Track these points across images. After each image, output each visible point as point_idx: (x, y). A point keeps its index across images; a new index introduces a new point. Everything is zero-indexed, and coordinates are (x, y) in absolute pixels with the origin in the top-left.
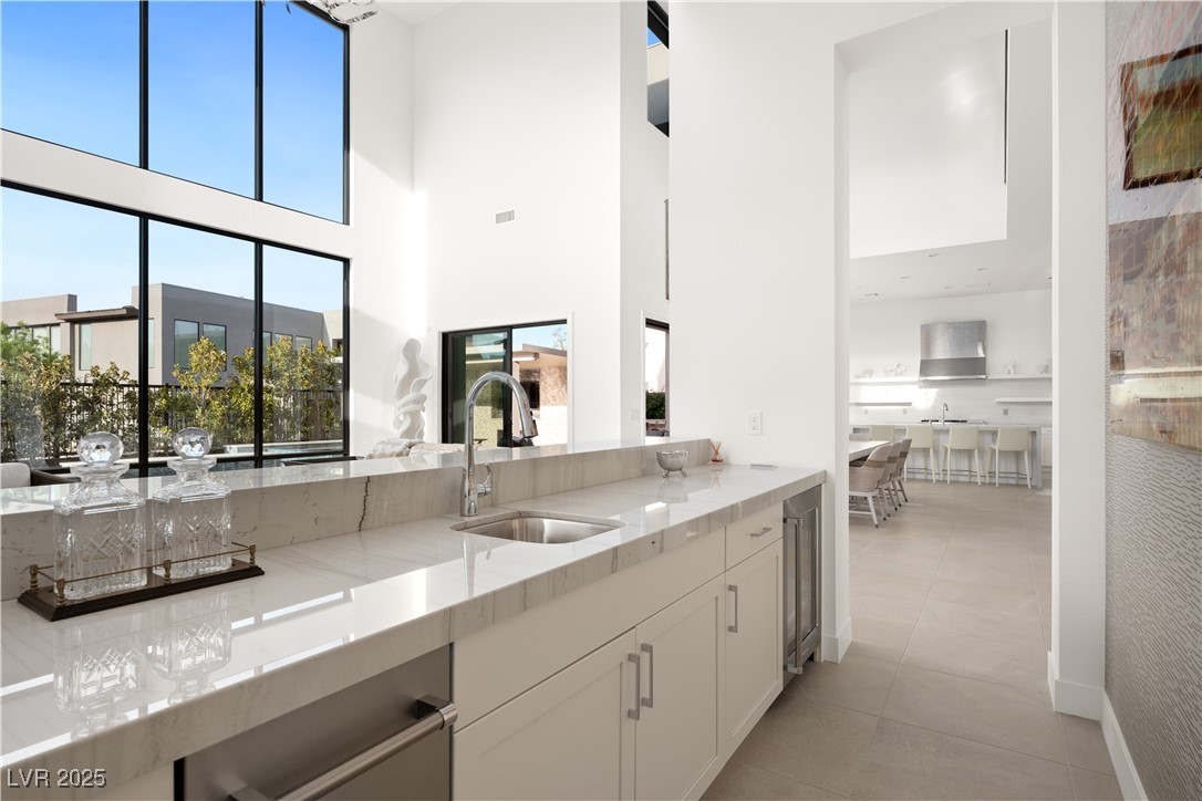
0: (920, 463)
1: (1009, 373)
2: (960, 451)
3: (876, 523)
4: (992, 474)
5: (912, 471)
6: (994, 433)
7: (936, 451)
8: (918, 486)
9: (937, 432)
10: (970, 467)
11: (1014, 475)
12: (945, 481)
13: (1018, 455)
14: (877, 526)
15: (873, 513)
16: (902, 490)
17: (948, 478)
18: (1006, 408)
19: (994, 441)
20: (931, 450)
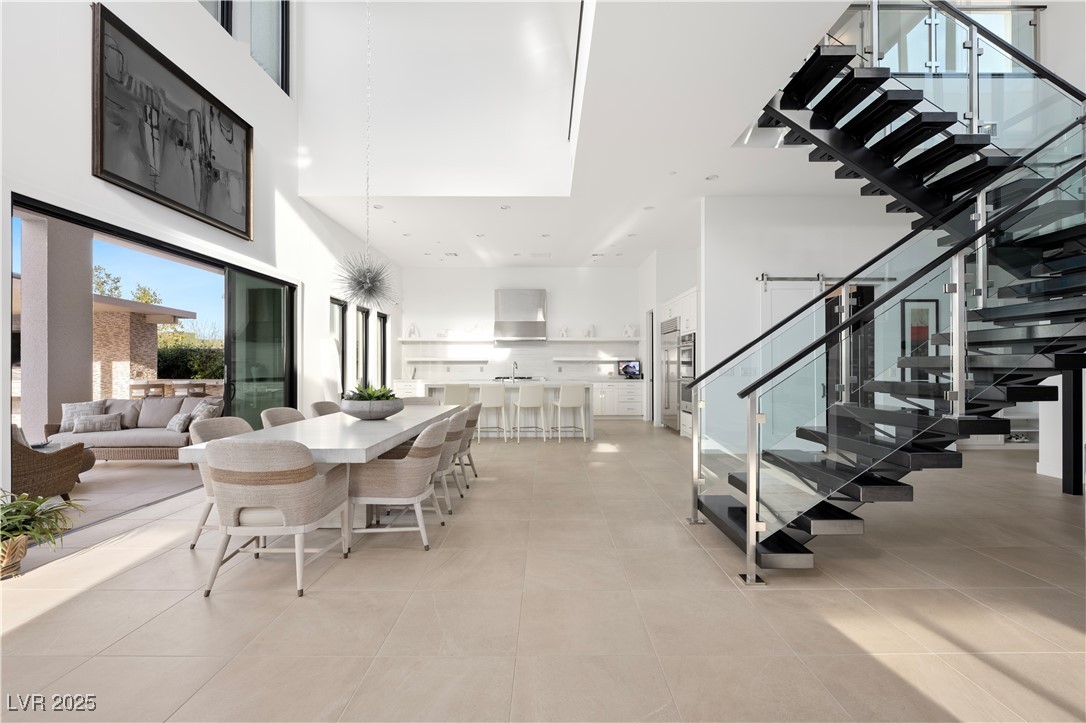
0: (493, 422)
1: (563, 336)
2: (528, 409)
3: (425, 543)
4: (555, 429)
5: (486, 430)
6: (557, 390)
7: (507, 409)
8: (491, 448)
9: (509, 390)
10: (536, 422)
11: (572, 429)
12: (515, 439)
13: (575, 410)
14: (427, 548)
15: (421, 528)
16: (471, 464)
17: (518, 435)
18: (561, 365)
19: (557, 398)
20: (503, 409)
